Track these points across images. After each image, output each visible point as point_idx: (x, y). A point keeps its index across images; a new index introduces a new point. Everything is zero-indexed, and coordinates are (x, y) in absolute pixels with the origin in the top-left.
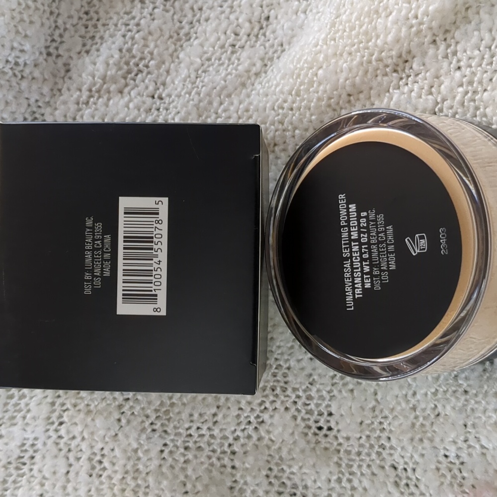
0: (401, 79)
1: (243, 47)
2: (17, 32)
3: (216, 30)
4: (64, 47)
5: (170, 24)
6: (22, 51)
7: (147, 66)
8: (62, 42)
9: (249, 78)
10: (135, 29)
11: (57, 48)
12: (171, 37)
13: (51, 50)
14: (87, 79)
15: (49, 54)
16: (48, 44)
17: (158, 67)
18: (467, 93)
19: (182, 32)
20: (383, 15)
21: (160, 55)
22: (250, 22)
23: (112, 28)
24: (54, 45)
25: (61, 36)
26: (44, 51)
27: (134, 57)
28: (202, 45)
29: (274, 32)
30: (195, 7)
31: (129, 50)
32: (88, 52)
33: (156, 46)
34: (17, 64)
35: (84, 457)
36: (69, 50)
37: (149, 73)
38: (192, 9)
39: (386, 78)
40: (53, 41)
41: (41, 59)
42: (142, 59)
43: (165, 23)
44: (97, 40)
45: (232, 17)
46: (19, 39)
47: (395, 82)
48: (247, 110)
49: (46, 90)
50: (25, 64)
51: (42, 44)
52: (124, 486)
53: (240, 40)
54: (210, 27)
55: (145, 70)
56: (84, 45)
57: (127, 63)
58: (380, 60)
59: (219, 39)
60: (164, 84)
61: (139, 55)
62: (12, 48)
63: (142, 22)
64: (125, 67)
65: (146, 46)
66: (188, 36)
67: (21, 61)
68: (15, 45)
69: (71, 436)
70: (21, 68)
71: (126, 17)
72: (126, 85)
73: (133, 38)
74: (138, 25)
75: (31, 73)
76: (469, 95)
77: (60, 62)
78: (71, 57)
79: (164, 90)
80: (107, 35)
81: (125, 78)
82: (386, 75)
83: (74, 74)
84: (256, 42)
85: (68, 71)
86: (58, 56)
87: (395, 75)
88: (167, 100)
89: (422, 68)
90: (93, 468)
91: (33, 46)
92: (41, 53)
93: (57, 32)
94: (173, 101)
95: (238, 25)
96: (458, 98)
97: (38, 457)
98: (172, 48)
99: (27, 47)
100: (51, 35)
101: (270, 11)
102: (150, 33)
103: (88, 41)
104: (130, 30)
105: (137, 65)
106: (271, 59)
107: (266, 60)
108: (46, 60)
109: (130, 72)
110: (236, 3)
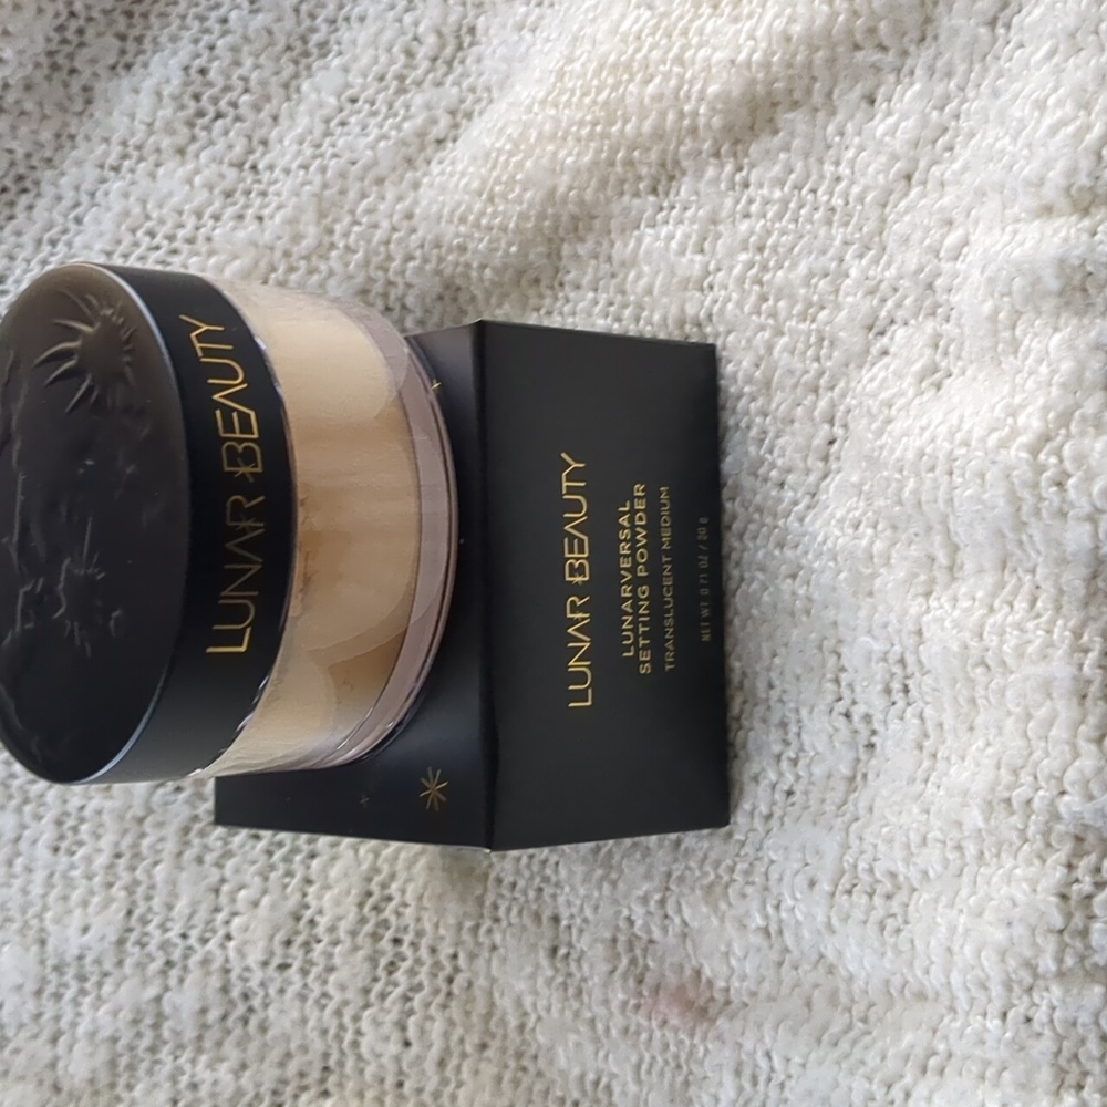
0: (661, 209)
1: (419, 83)
3: (374, 43)
4: (85, 53)
5: (289, 23)
7: (234, 105)
8: (82, 45)
9: (422, 148)
10: (217, 28)
11: (71, 56)
12: (289, 48)
13: (60, 59)
14: (118, 123)
15: (55, 67)
16: (54, 46)
17: (257, 108)
18: (751, 265)
19: (315, 38)
20: (638, 77)
21: (263, 83)
22: (440, 34)
23: (176, 23)
24: (67, 49)
25: (80, 32)
26: (44, 60)
27: (210, 84)
28: (346, 70)
29: (479, 60)
31: (203, 72)
32: (128, 67)
33: (257, 66)
35: (50, 816)
36: (93, 61)
37: (238, 119)
39: (636, 202)
40: (64, 41)
41: (39, 76)
42: (227, 89)
43: (279, 19)
44: (147, 44)
45: (408, 19)
47: (649, 212)
48: (409, 216)
49: (46, 136)
50: (6, 86)
51: (41, 46)
53: (415, 68)
54: (363, 35)
55: (231, 112)
56: (123, 52)
57: (197, 97)
58: (629, 163)
59: (376, 61)
60: (265, 143)
61: (220, 82)
63: (233, 15)
64: (192, 105)
65: (237, 63)
66: (323, 47)
72: (193, 139)
73: (211, 47)
74: (224, 21)
75: (18, 102)
76: (754, 271)
77: (76, 84)
78: (95, 75)
79: (263, 155)
80: (163, 39)
81: (191, 125)
82: (637, 194)
83: (98, 110)
84: (446, 74)
85: (89, 102)
86: (73, 71)
87: (652, 198)
88: (266, 176)
89: (693, 198)
90: (62, 837)
91: (21, 52)
92: (37, 65)
93: (73, 25)
94: (276, 181)
95: (416, 38)
96: (737, 270)
98: (289, 70)
99: (8, 53)
100: (61, 28)
101: (477, 17)
102: (246, 39)
103: (131, 46)
104: (207, 31)
105: (215, 101)
106: (469, 116)
107: (460, 115)
108: (49, 78)
109: (201, 114)
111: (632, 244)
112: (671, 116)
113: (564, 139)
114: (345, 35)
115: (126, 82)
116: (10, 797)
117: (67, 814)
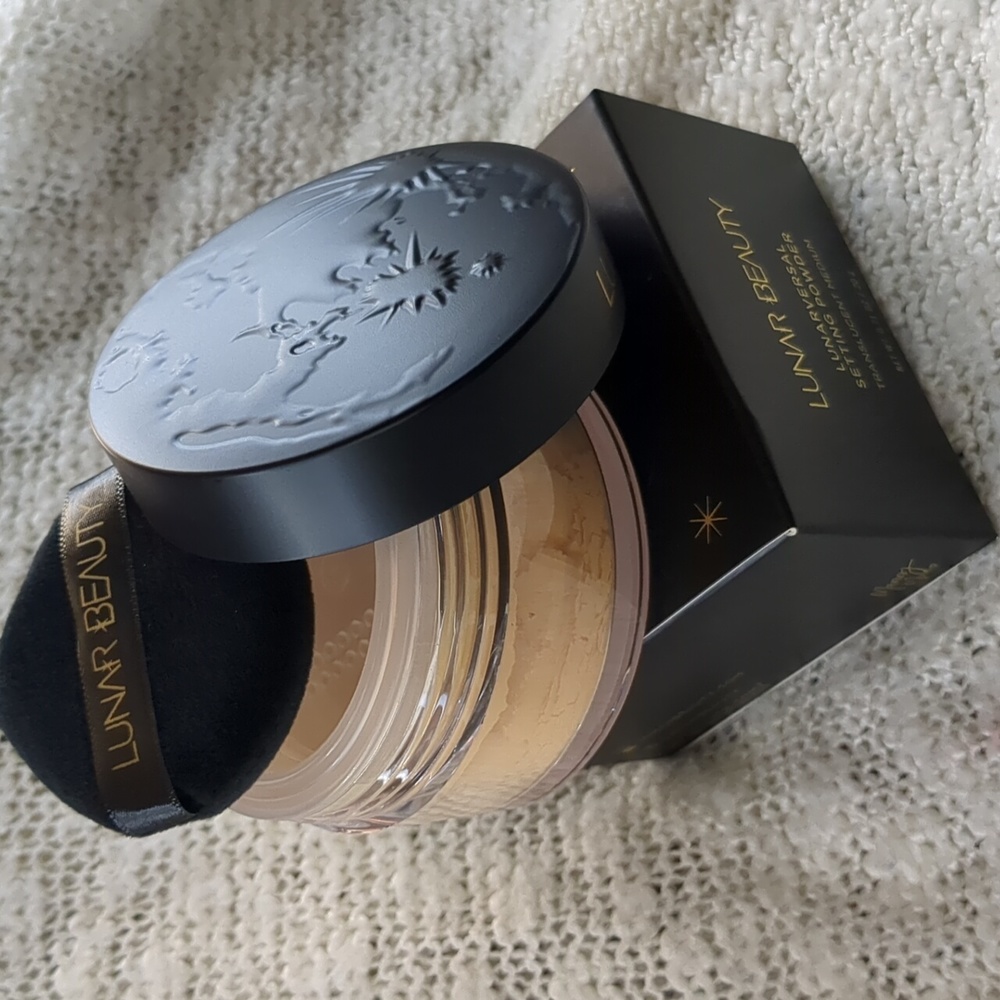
1: (451, 106)
2: (53, 144)
3: (402, 91)
4: (142, 168)
5: (321, 101)
6: (67, 177)
7: (289, 169)
8: (138, 162)
10: (258, 114)
11: (130, 173)
12: (325, 121)
13: (121, 177)
14: (188, 209)
15: (118, 184)
16: (113, 166)
18: (830, 28)
19: (345, 112)
21: (312, 150)
22: (459, 64)
23: (219, 121)
24: (124, 168)
25: (134, 152)
26: (106, 178)
27: (263, 159)
28: (381, 121)
29: (501, 68)
30: (362, 68)
31: (255, 149)
32: (184, 170)
33: (301, 135)
34: (60, 201)
35: (261, 870)
36: (151, 173)
37: (295, 180)
38: (357, 72)
39: (697, 61)
40: (121, 161)
41: (104, 192)
42: (278, 160)
43: (312, 99)
44: (198, 145)
45: (426, 64)
46: (57, 154)
47: (712, 61)
49: (120, 243)
50: (76, 203)
51: (100, 165)
52: (346, 909)
53: (445, 95)
54: (388, 91)
55: (288, 177)
56: (177, 160)
57: (254, 170)
59: (407, 103)
61: (272, 154)
62: (49, 173)
63: (271, 101)
64: (252, 177)
65: (283, 138)
66: (355, 114)
67: (66, 195)
68: (53, 166)
69: (233, 834)
70: (69, 208)
71: (242, 100)
73: (258, 130)
74: (264, 108)
75: (89, 217)
76: (836, 29)
77: (139, 195)
78: (155, 185)
80: (212, 133)
81: (254, 193)
82: (697, 54)
83: (165, 208)
84: (474, 93)
85: (154, 208)
86: (134, 186)
87: (711, 49)
89: (752, 18)
90: (282, 885)
91: (85, 169)
92: (102, 183)
93: (125, 147)
95: (438, 74)
96: (820, 42)
97: (174, 887)
98: (330, 136)
99: (74, 169)
100: (116, 150)
102: (287, 117)
103: (183, 152)
104: (252, 119)
105: (271, 171)
106: (505, 114)
107: (497, 117)
108: (113, 193)
109: (259, 183)
110: (429, 43)
111: (703, 100)
114: (372, 98)
115: (184, 180)
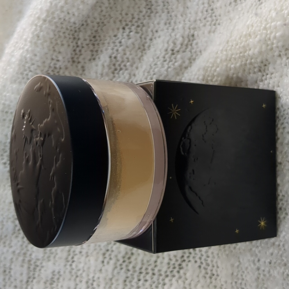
0: (263, 76)
1: (178, 52)
2: (54, 51)
4: (82, 57)
5: (139, 41)
6: (58, 61)
7: (125, 66)
8: (81, 55)
10: (118, 45)
11: (78, 58)
12: (139, 48)
13: (75, 59)
15: (74, 62)
16: (73, 56)
17: (132, 66)
19: (147, 45)
21: (133, 59)
22: (183, 37)
23: (106, 45)
24: (76, 56)
25: (80, 51)
26: (70, 60)
27: (118, 61)
29: (197, 44)
30: (154, 31)
31: (115, 58)
32: (94, 59)
33: (131, 54)
34: (55, 68)
36: (84, 59)
37: (126, 69)
38: (152, 31)
39: (255, 75)
40: (76, 54)
41: (69, 65)
42: (123, 62)
43: (136, 40)
44: (99, 52)
45: (173, 34)
46: (55, 54)
47: (260, 77)
50: (60, 68)
51: (69, 56)
53: (177, 47)
56: (93, 55)
57: (114, 65)
58: (251, 63)
60: (134, 75)
61: (121, 60)
62: (52, 59)
63: (123, 41)
64: (113, 68)
65: (125, 54)
66: (149, 46)
67: (58, 66)
68: (54, 57)
69: (78, 269)
70: (58, 70)
71: (114, 38)
72: (114, 77)
73: (117, 50)
74: (120, 42)
75: (63, 73)
77: (80, 66)
78: (85, 63)
80: (104, 50)
81: (113, 73)
82: (255, 73)
83: (86, 72)
84: (186, 49)
85: (84, 70)
86: (79, 62)
87: (260, 73)
89: (274, 70)
91: (64, 58)
92: (69, 62)
93: (78, 49)
95: (176, 39)
98: (140, 54)
99: (60, 58)
100: (75, 50)
101: (194, 31)
102: (127, 47)
103: (95, 53)
104: (116, 46)
105: (120, 65)
106: (194, 59)
107: (192, 60)
108: (72, 65)
109: (116, 70)
110: (176, 27)
112: (264, 46)
113: (230, 60)
114: (155, 41)
115: (93, 63)
116: (72, 276)
117: (89, 279)
